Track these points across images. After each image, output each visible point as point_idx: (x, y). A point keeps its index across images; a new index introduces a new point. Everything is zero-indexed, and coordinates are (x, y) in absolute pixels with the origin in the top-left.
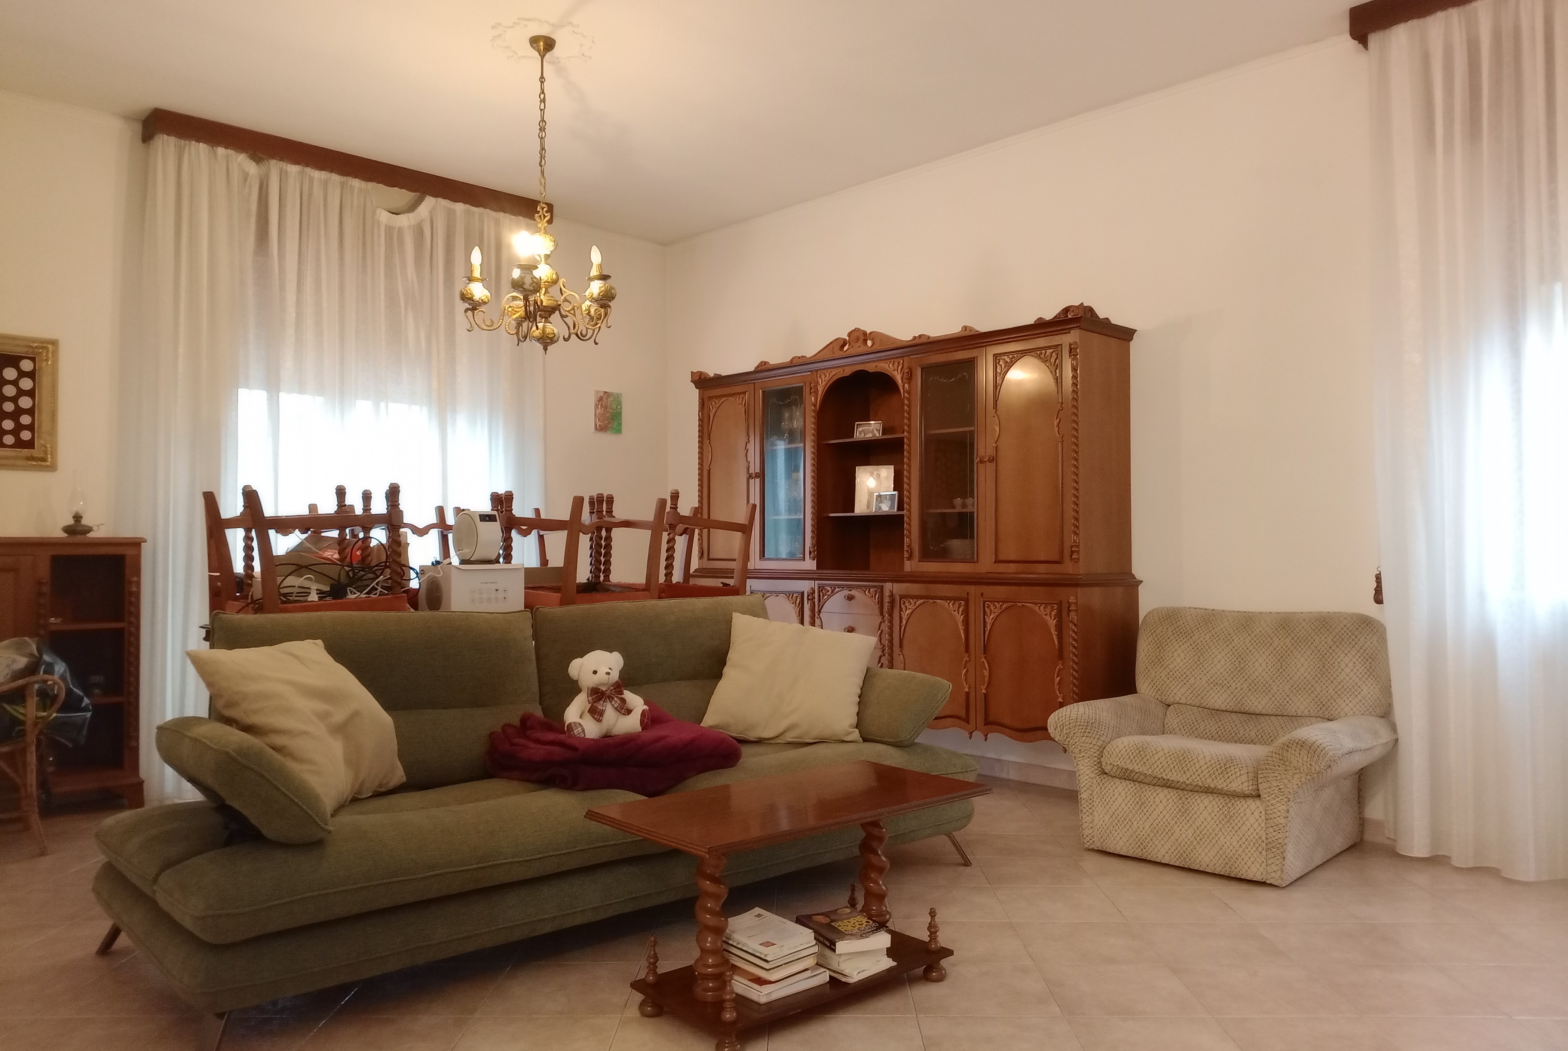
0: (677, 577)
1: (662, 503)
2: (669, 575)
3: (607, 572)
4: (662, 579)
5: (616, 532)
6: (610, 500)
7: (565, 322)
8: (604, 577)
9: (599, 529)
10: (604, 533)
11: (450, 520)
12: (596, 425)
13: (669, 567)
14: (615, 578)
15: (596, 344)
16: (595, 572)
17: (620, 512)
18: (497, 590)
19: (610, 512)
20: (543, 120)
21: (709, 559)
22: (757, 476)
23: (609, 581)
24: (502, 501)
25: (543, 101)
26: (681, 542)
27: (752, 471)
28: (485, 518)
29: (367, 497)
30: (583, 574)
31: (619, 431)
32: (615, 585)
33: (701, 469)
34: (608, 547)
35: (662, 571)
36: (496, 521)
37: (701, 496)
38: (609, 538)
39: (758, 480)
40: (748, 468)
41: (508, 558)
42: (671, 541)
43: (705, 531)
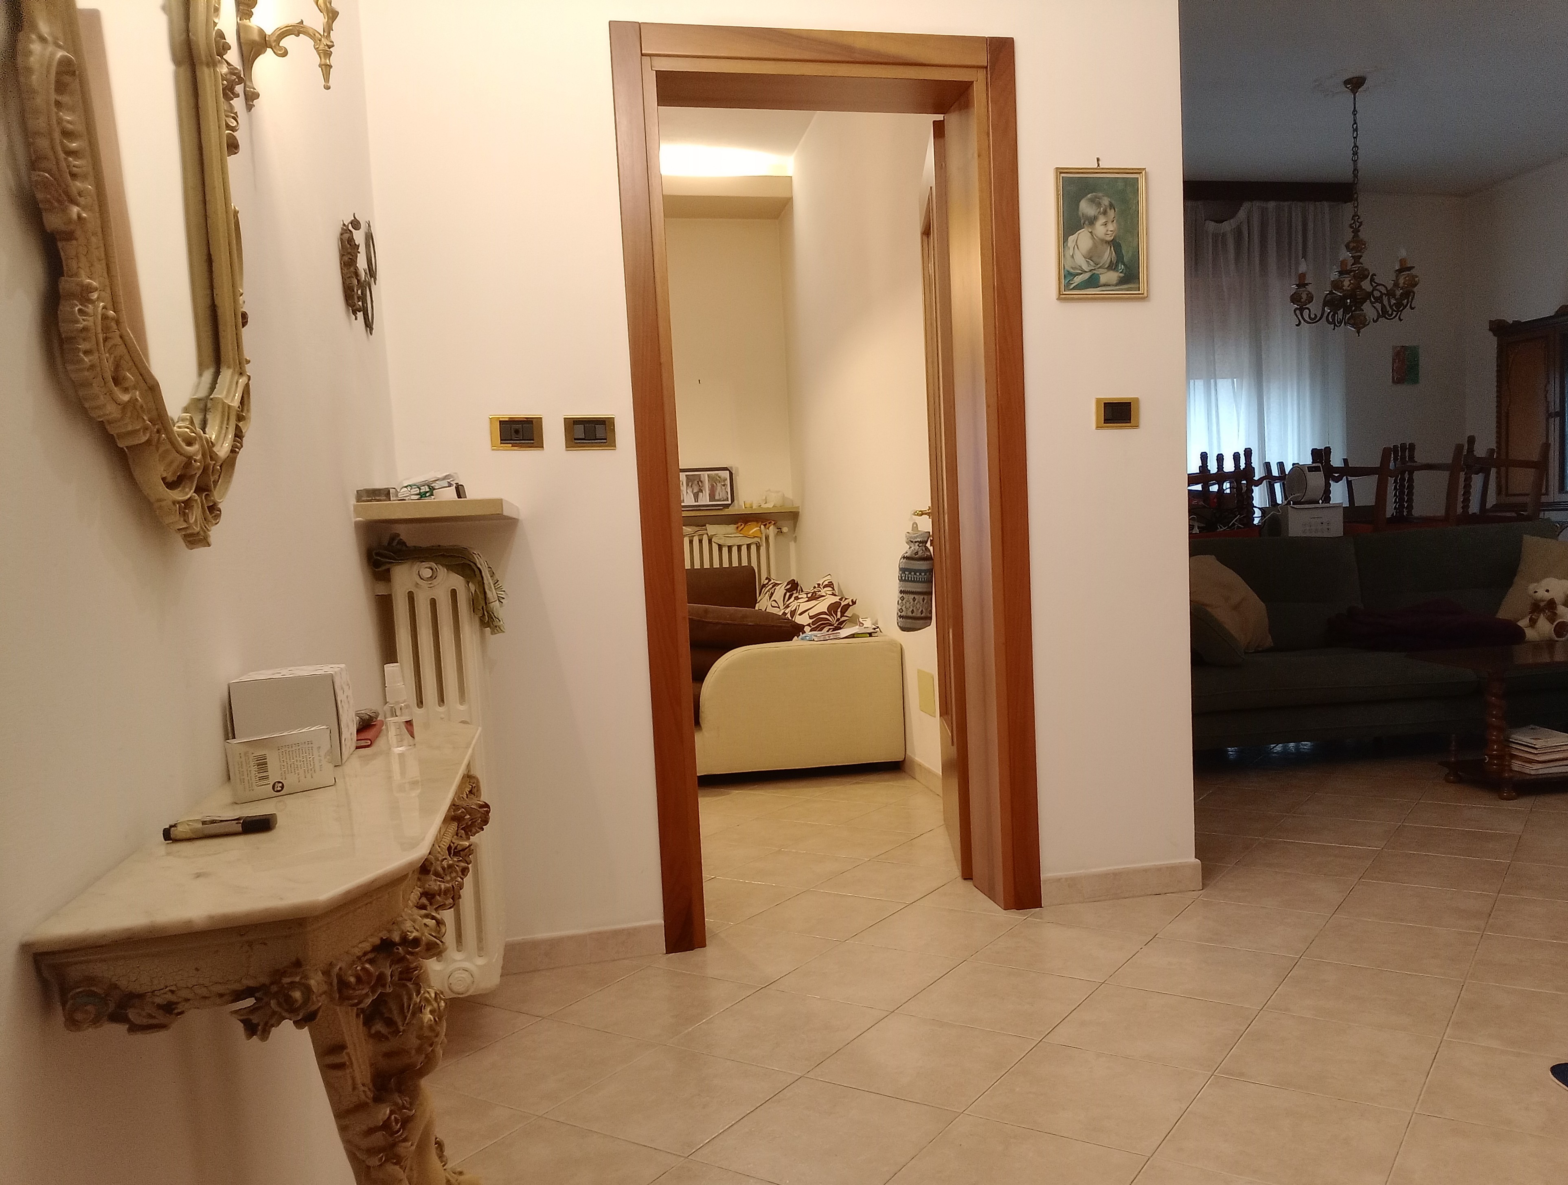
0: (1474, 507)
1: (1459, 448)
2: (1466, 506)
3: (1410, 508)
4: (1459, 510)
5: (1417, 475)
6: (1412, 447)
7: (1374, 307)
8: (1407, 512)
9: (1403, 473)
10: (1407, 476)
11: (1275, 472)
12: (1393, 378)
13: (1466, 501)
14: (1417, 512)
15: (1401, 320)
16: (1399, 509)
17: (1420, 457)
18: (1322, 523)
19: (1412, 457)
20: (1355, 146)
21: (1507, 495)
22: (1557, 414)
23: (1412, 515)
24: (1320, 455)
25: (1356, 130)
26: (1477, 480)
27: (1551, 410)
28: (1311, 469)
29: (1220, 458)
30: (1390, 509)
31: (1415, 381)
32: (1417, 518)
33: (1499, 412)
34: (1411, 487)
35: (1460, 505)
36: (1321, 471)
37: (1499, 437)
38: (1411, 480)
39: (1558, 419)
40: (1548, 407)
41: (1327, 499)
42: (1468, 480)
43: (1503, 469)
